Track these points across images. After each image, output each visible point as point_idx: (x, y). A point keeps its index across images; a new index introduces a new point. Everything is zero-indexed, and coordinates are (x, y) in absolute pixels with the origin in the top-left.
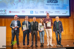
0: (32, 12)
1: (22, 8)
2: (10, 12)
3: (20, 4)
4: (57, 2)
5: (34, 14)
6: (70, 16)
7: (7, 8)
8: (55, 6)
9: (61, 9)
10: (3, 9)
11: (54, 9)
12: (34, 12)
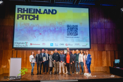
0: (52, 44)
1: (43, 41)
2: (31, 44)
3: (40, 37)
4: (77, 34)
5: (54, 47)
6: (90, 48)
7: (29, 40)
8: (75, 39)
9: (81, 41)
10: (24, 42)
11: (74, 41)
12: (54, 45)
